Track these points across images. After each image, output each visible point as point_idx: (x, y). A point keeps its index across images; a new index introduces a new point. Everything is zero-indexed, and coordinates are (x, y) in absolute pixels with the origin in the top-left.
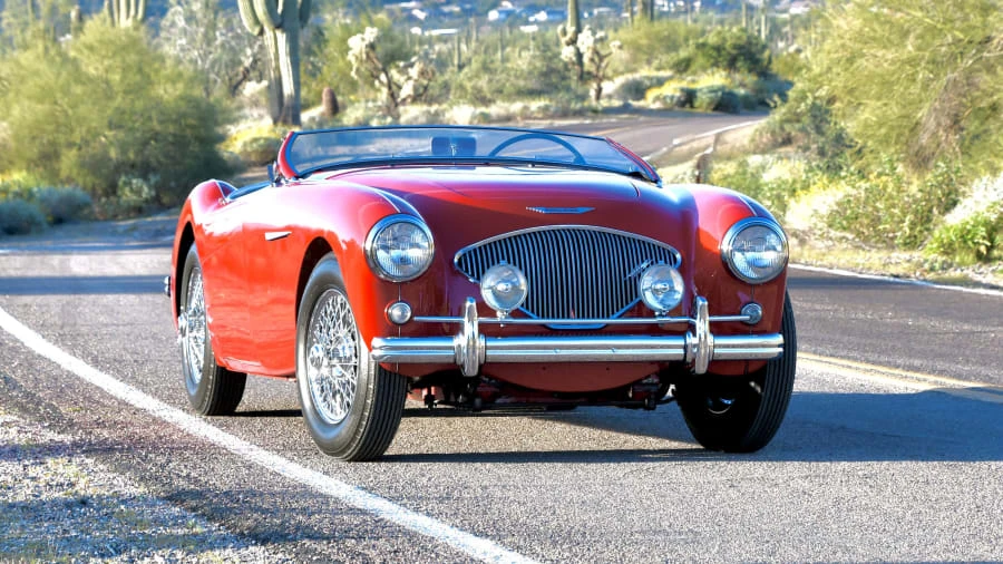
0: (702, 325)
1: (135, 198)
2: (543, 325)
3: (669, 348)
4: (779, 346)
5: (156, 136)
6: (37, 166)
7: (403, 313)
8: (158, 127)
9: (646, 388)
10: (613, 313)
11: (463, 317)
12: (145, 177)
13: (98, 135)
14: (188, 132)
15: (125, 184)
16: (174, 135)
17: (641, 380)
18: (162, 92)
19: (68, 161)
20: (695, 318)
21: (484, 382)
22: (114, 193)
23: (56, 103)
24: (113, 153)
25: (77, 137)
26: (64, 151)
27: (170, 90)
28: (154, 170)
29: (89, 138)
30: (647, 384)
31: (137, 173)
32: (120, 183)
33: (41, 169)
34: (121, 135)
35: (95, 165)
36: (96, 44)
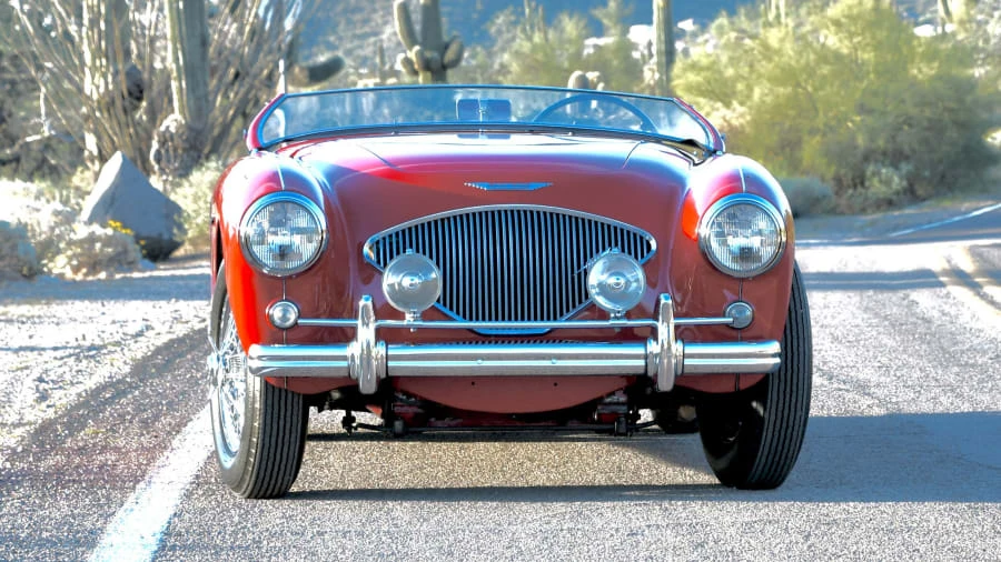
0: (665, 330)
1: (884, 189)
2: (471, 330)
3: (626, 359)
4: (774, 356)
5: (909, 121)
6: (776, 154)
7: (284, 316)
8: (914, 111)
9: (614, 408)
10: (561, 315)
11: (356, 318)
12: (895, 165)
13: (846, 120)
14: (946, 117)
15: (874, 174)
16: (930, 120)
17: (601, 398)
18: (915, 71)
19: (811, 150)
20: (657, 320)
21: (401, 400)
22: (862, 184)
23: (798, 85)
24: (861, 140)
25: (820, 121)
26: (806, 138)
27: (925, 69)
28: (907, 158)
29: (833, 123)
30: (610, 404)
31: (887, 162)
32: (868, 173)
33: (781, 158)
34: (870, 120)
35: (839, 154)
36: (843, 20)
